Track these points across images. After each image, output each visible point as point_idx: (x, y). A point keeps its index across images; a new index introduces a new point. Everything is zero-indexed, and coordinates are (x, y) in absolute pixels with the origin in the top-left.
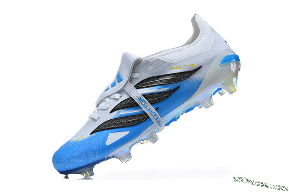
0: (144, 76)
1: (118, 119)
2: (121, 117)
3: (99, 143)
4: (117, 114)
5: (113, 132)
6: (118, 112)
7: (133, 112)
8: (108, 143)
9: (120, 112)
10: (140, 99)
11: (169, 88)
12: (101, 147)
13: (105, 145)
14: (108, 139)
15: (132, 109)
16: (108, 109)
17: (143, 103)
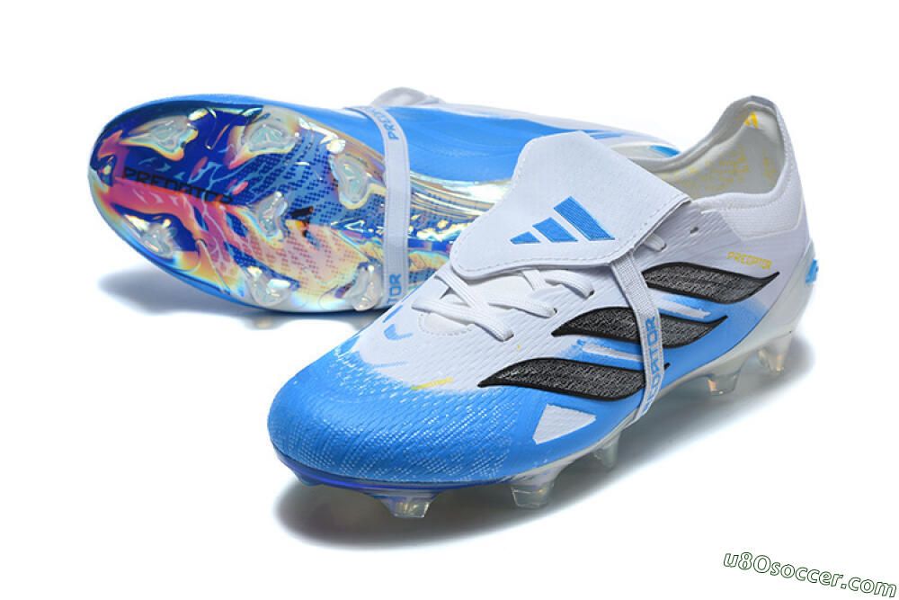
0: (671, 252)
1: (574, 363)
2: (585, 360)
3: (513, 430)
4: (575, 347)
5: (557, 405)
6: (579, 342)
7: (616, 357)
8: (541, 437)
9: (585, 342)
10: (649, 321)
11: (708, 314)
12: (520, 443)
13: (530, 441)
14: (540, 423)
15: (618, 347)
16: (546, 317)
17: (652, 338)
